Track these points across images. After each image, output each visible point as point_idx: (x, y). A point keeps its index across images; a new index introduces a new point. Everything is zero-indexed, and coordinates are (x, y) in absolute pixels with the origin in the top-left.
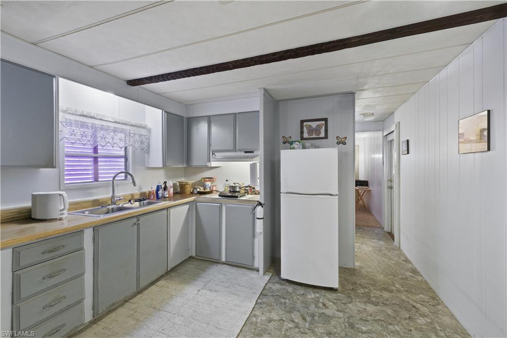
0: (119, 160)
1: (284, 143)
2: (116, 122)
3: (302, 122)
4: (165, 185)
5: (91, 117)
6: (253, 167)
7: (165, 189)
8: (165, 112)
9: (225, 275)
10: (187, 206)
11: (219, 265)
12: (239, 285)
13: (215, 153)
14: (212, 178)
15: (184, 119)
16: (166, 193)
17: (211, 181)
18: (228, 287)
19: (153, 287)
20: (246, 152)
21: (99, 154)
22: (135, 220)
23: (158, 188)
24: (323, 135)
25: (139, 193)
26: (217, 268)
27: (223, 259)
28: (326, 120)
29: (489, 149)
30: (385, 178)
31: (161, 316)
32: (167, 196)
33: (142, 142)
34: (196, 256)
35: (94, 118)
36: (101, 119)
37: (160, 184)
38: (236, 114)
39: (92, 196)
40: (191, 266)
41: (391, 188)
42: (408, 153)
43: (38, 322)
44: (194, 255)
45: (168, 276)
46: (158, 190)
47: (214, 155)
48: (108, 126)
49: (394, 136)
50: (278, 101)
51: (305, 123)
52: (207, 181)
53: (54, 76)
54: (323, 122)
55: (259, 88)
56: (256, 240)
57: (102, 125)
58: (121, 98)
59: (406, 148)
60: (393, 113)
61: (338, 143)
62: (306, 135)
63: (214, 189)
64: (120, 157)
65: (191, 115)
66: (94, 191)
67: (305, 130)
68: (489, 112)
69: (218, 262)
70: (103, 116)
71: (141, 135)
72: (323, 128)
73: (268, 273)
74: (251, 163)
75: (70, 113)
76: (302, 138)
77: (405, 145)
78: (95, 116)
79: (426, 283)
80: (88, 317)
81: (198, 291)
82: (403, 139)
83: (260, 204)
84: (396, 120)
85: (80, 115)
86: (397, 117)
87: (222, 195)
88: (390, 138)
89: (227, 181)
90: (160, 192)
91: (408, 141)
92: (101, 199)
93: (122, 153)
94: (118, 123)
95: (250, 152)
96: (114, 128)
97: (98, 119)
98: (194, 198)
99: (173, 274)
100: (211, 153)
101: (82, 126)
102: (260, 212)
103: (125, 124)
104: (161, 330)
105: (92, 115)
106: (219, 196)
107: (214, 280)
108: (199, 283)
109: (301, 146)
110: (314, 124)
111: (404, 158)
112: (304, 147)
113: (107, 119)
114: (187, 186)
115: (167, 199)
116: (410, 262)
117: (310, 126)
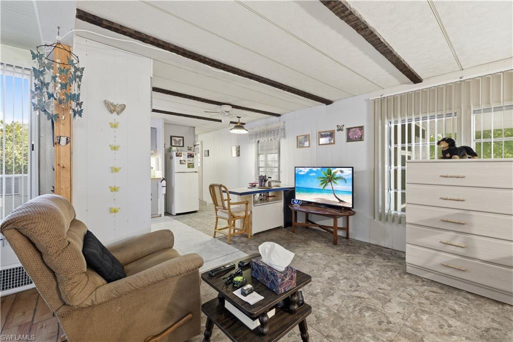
3: (171, 137)
6: (157, 160)
28: (183, 138)
29: (239, 156)
56: (159, 200)
59: (207, 154)
62: (173, 144)
67: (173, 141)
68: (239, 146)
74: (155, 157)
76: (171, 146)
83: (164, 179)
84: (200, 140)
91: (208, 151)
102: (164, 183)
110: (177, 139)
117: (175, 140)
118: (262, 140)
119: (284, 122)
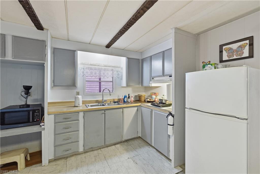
0: (109, 83)
2: (105, 66)
3: (221, 47)
5: (94, 65)
7: (129, 97)
8: (127, 58)
9: (149, 155)
10: (136, 108)
11: (151, 147)
12: (152, 167)
14: (155, 93)
15: (140, 60)
17: (155, 95)
18: (144, 164)
19: (113, 147)
20: (170, 76)
21: (101, 81)
22: (103, 112)
23: (125, 97)
24: (246, 54)
26: (148, 148)
27: (153, 145)
31: (104, 163)
32: (130, 101)
33: (118, 74)
35: (95, 65)
36: (98, 66)
37: (126, 95)
38: (164, 51)
39: (96, 99)
40: (136, 142)
43: (61, 144)
44: (140, 136)
45: (123, 144)
46: (125, 98)
47: (153, 79)
48: (101, 68)
50: (198, 34)
51: (224, 47)
52: (153, 95)
53: (75, 51)
57: (99, 68)
58: (109, 55)
63: (157, 100)
64: (111, 82)
65: (143, 58)
66: (97, 96)
67: (224, 53)
70: (99, 64)
71: (118, 71)
72: (248, 47)
73: (179, 168)
74: (168, 84)
75: (86, 65)
76: (221, 61)
78: (96, 64)
80: (81, 149)
81: (129, 158)
83: (171, 114)
85: (90, 65)
87: (153, 105)
89: (163, 95)
90: (126, 99)
92: (100, 100)
93: (112, 80)
94: (106, 66)
96: (105, 68)
97: (97, 66)
98: (140, 104)
99: (126, 143)
100: (152, 78)
101: (91, 69)
102: (170, 120)
103: (109, 67)
104: (97, 171)
105: (95, 64)
106: (151, 105)
107: (141, 156)
108: (132, 154)
110: (235, 46)
113: (101, 65)
114: (141, 97)
115: (130, 103)
117: (231, 49)
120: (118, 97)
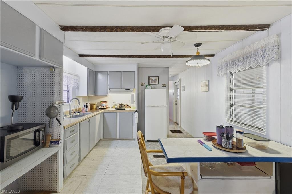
1: (141, 85)
3: (149, 77)
4: (87, 105)
6: (133, 96)
7: (87, 107)
8: (89, 69)
9: (121, 143)
10: (100, 115)
11: (116, 141)
13: (111, 90)
14: (106, 101)
15: (94, 72)
16: (87, 109)
17: (105, 103)
20: (126, 89)
24: (157, 83)
25: (75, 109)
27: (118, 137)
28: (158, 77)
29: (208, 91)
30: (174, 100)
34: (103, 138)
38: (122, 72)
40: (102, 143)
41: (176, 104)
42: (184, 91)
44: (102, 138)
49: (179, 83)
51: (150, 78)
52: (103, 103)
54: (157, 78)
55: (136, 63)
56: (134, 127)
59: (183, 89)
60: (178, 74)
61: (163, 86)
62: (150, 83)
63: (108, 107)
65: (97, 70)
68: (208, 81)
69: (115, 139)
72: (157, 80)
74: (131, 94)
76: (149, 84)
77: (183, 88)
79: (191, 135)
81: (115, 149)
82: (182, 85)
83: (136, 111)
84: (179, 78)
86: (180, 76)
87: (117, 109)
88: (176, 84)
91: (184, 86)
95: (128, 89)
98: (102, 110)
100: (108, 89)
102: (136, 114)
106: (116, 109)
107: (118, 145)
108: (113, 147)
109: (151, 88)
110: (154, 78)
111: (183, 92)
112: (152, 88)
114: (94, 105)
116: (185, 131)
117: (152, 79)
118: (235, 70)
119: (278, 35)
120: (75, 107)
